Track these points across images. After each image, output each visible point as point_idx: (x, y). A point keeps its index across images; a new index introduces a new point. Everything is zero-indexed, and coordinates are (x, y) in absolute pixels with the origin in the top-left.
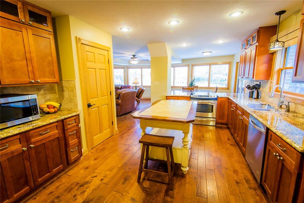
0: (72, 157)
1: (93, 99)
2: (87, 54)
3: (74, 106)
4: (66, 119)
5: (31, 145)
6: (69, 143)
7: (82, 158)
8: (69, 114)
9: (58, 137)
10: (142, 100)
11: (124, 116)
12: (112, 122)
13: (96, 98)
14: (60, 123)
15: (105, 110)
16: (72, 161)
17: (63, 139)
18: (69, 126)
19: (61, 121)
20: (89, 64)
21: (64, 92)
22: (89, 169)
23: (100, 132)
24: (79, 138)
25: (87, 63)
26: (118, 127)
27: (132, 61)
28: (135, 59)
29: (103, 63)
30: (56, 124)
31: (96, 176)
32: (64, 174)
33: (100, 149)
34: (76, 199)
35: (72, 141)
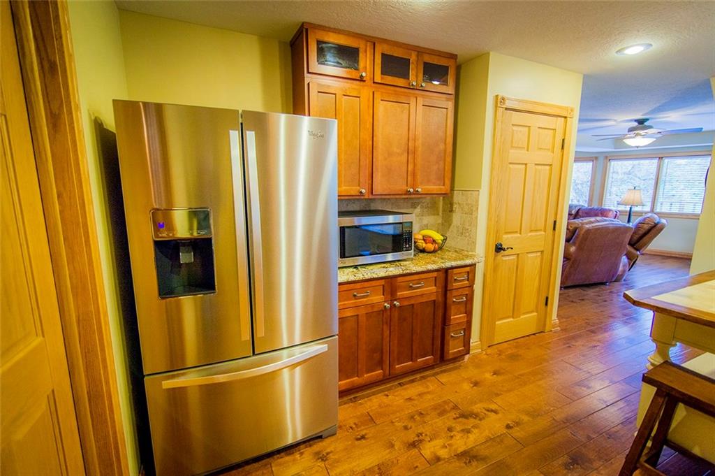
0: (450, 348)
1: (509, 236)
2: (513, 130)
3: (468, 244)
4: (452, 268)
5: (395, 302)
6: (450, 319)
7: (467, 357)
8: (460, 259)
9: (434, 301)
10: (647, 257)
11: (578, 291)
12: (547, 298)
13: (516, 232)
14: (442, 275)
15: (532, 264)
16: (451, 357)
17: (441, 306)
18: (456, 285)
19: (444, 271)
20: (514, 155)
21: (454, 214)
22: (480, 389)
23: (513, 314)
24: (469, 313)
25: (512, 151)
26: (558, 316)
27: (631, 138)
28: (642, 132)
29: (548, 150)
30: (435, 274)
31: (495, 412)
32: (433, 376)
33: (507, 353)
34: (452, 437)
35: (456, 317)
